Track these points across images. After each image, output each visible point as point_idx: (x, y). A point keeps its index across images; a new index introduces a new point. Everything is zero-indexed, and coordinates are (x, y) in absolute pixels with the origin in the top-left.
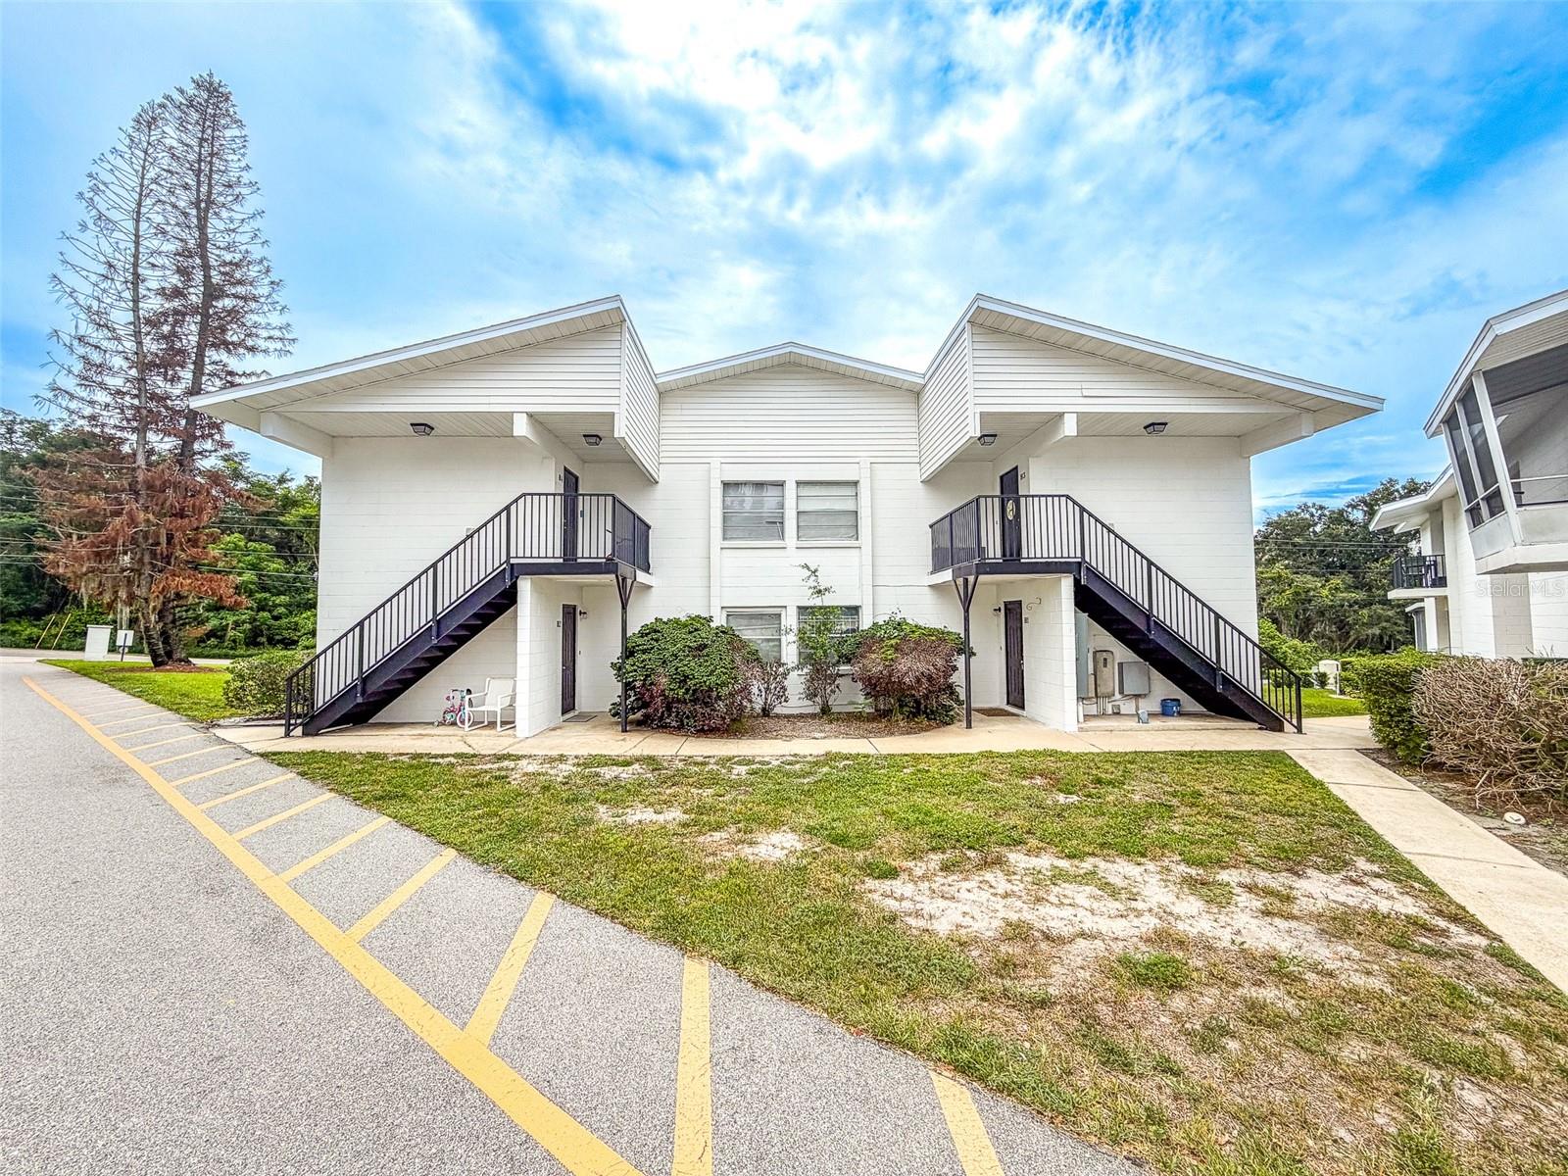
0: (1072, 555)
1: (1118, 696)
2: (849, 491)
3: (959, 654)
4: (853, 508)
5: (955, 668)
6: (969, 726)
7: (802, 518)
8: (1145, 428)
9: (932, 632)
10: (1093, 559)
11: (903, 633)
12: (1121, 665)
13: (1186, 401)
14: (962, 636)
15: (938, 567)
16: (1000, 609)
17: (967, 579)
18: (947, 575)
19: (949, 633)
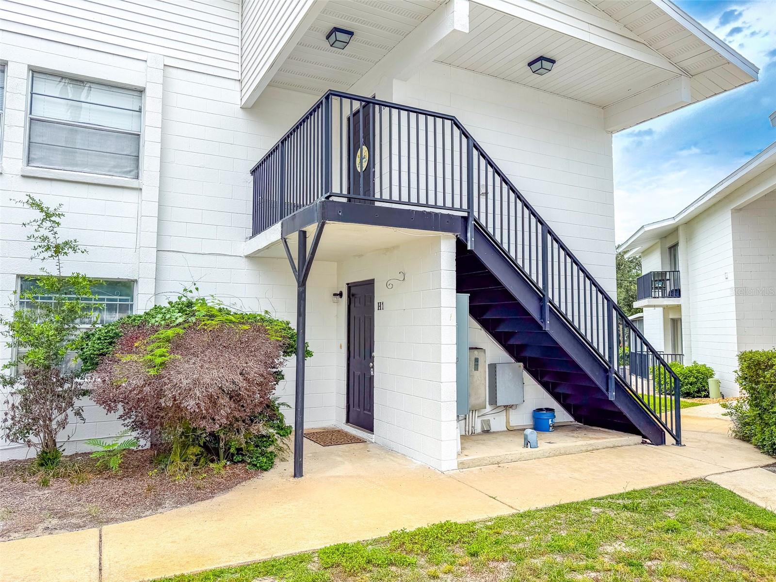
0: (457, 205)
1: (489, 408)
2: (128, 101)
3: (286, 353)
4: (134, 129)
5: (279, 376)
6: (298, 472)
7: (38, 128)
8: (530, 64)
9: (244, 319)
10: (484, 214)
11: (193, 319)
12: (493, 368)
13: (585, 26)
14: (294, 325)
15: (259, 227)
16: (341, 295)
17: (304, 233)
18: (273, 233)
19: (271, 322)
